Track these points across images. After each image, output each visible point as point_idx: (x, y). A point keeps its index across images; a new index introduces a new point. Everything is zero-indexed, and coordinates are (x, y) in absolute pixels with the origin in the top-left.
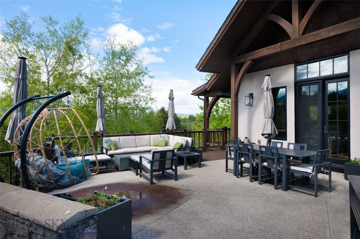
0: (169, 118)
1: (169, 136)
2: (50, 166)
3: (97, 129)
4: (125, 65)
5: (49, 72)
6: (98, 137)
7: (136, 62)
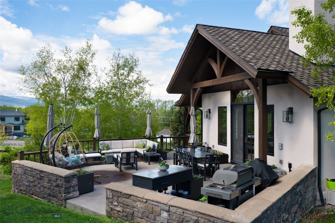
0: (148, 127)
1: (147, 141)
2: (63, 158)
3: (95, 136)
4: (128, 75)
5: (66, 88)
6: (96, 141)
7: (137, 73)
